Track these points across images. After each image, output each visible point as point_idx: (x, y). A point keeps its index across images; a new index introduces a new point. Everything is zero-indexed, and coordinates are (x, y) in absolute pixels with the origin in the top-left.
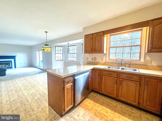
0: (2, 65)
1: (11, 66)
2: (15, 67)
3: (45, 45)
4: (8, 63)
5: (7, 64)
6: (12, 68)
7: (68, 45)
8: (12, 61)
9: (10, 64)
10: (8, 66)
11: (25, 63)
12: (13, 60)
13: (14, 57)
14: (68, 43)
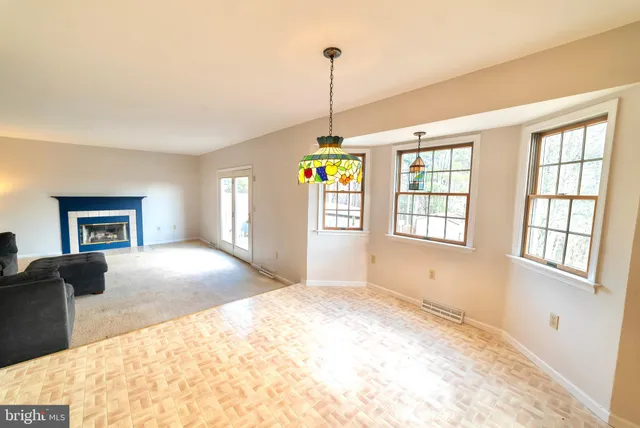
0: (95, 234)
1: (126, 239)
2: (140, 242)
3: (323, 141)
4: (116, 227)
5: (112, 230)
6: (127, 244)
7: (420, 140)
8: (128, 217)
9: (122, 229)
10: (116, 236)
11: (175, 227)
12: (132, 214)
13: (134, 202)
14: (419, 134)
